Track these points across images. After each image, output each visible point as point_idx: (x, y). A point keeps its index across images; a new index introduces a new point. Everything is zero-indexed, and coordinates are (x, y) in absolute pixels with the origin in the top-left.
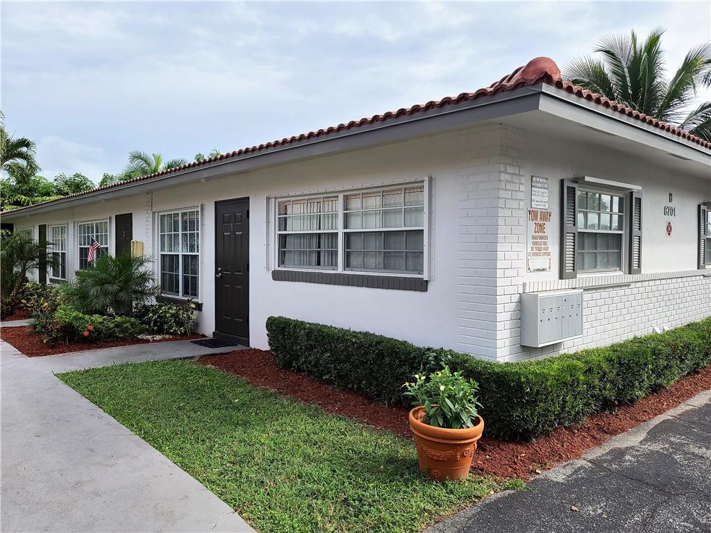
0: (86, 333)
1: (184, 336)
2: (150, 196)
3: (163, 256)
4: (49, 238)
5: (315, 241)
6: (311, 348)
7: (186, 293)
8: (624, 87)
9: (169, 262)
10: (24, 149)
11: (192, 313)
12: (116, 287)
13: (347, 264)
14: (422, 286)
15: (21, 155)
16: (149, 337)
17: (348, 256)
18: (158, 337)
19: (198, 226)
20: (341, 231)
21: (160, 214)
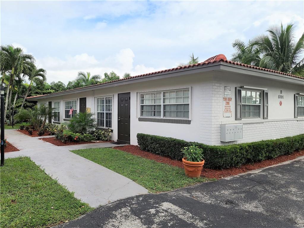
0: (75, 139)
1: (107, 141)
3: (98, 113)
4: (53, 107)
5: (153, 108)
6: (152, 143)
7: (107, 126)
8: (277, 45)
9: (100, 115)
10: (42, 73)
11: (109, 133)
13: (164, 115)
14: (189, 122)
15: (41, 75)
16: (95, 141)
17: (164, 112)
18: (98, 141)
19: (111, 102)
20: (162, 104)
21: (97, 98)
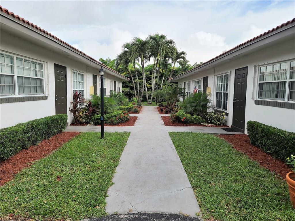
0: (183, 120)
1: (220, 125)
2: (214, 69)
3: (217, 93)
4: (186, 87)
5: (276, 86)
6: (263, 137)
7: (224, 108)
9: (219, 95)
10: (183, 55)
11: (224, 117)
12: (195, 104)
13: (290, 98)
15: (182, 57)
16: (207, 124)
17: (290, 93)
18: (210, 125)
20: (288, 80)
21: (217, 76)
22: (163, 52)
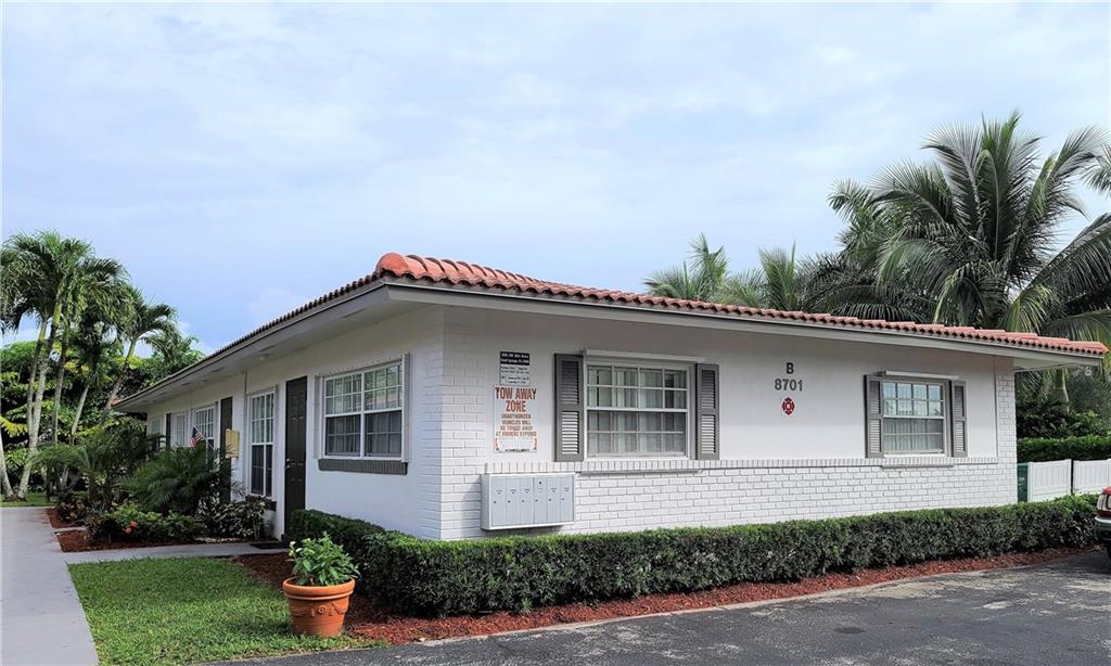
0: (128, 530)
1: (251, 538)
2: (245, 375)
3: (254, 448)
9: (258, 453)
10: (163, 318)
11: (262, 513)
12: (176, 481)
15: (158, 326)
16: (207, 540)
17: (369, 439)
19: (274, 411)
20: (363, 413)
21: (252, 397)
22: (75, 299)
